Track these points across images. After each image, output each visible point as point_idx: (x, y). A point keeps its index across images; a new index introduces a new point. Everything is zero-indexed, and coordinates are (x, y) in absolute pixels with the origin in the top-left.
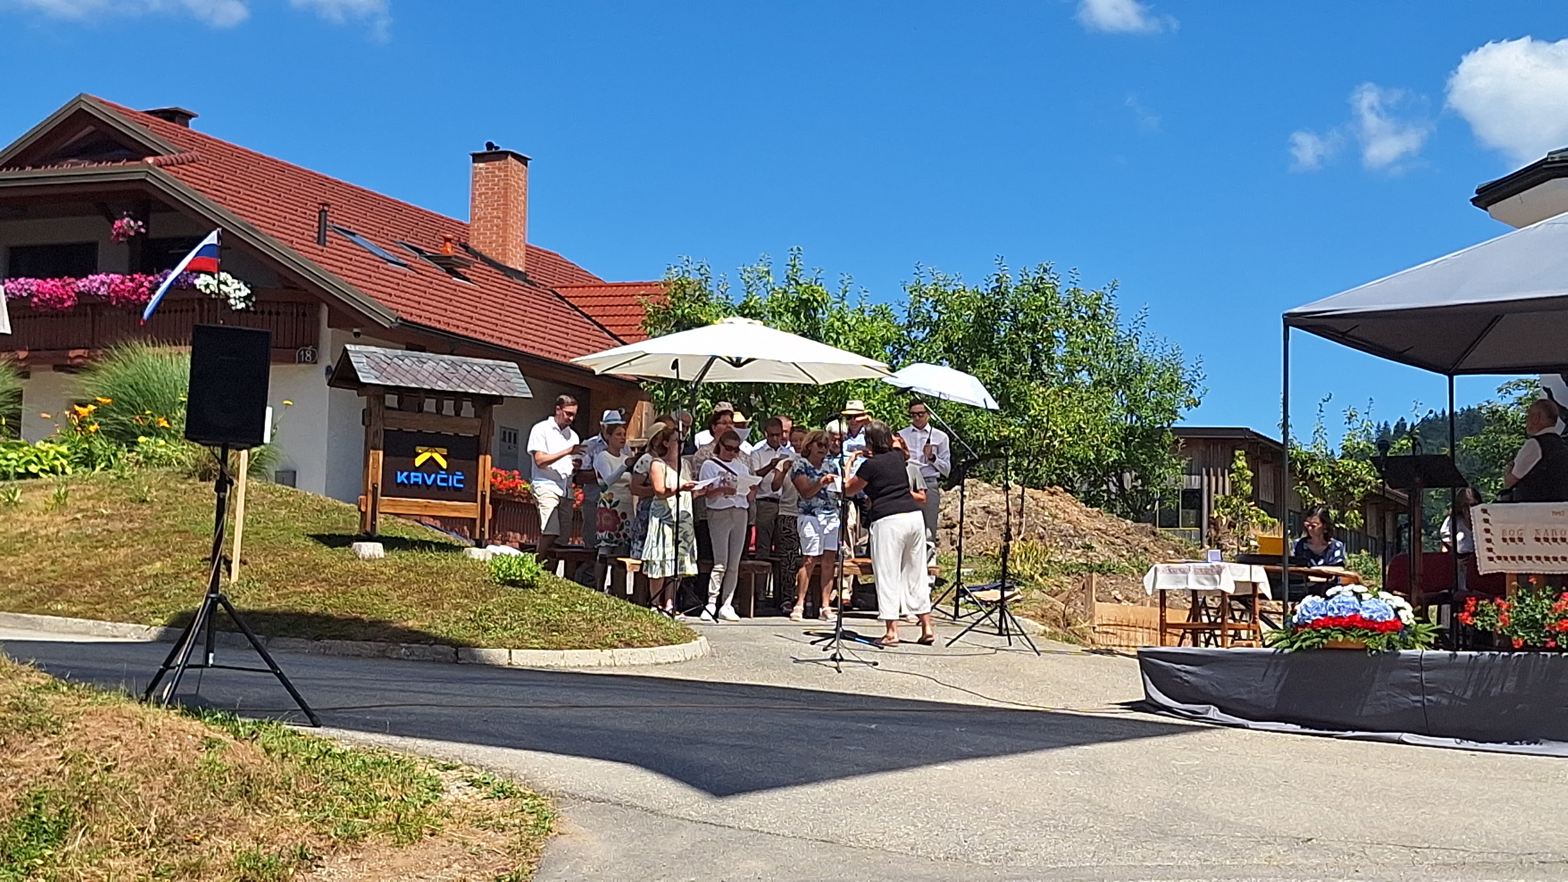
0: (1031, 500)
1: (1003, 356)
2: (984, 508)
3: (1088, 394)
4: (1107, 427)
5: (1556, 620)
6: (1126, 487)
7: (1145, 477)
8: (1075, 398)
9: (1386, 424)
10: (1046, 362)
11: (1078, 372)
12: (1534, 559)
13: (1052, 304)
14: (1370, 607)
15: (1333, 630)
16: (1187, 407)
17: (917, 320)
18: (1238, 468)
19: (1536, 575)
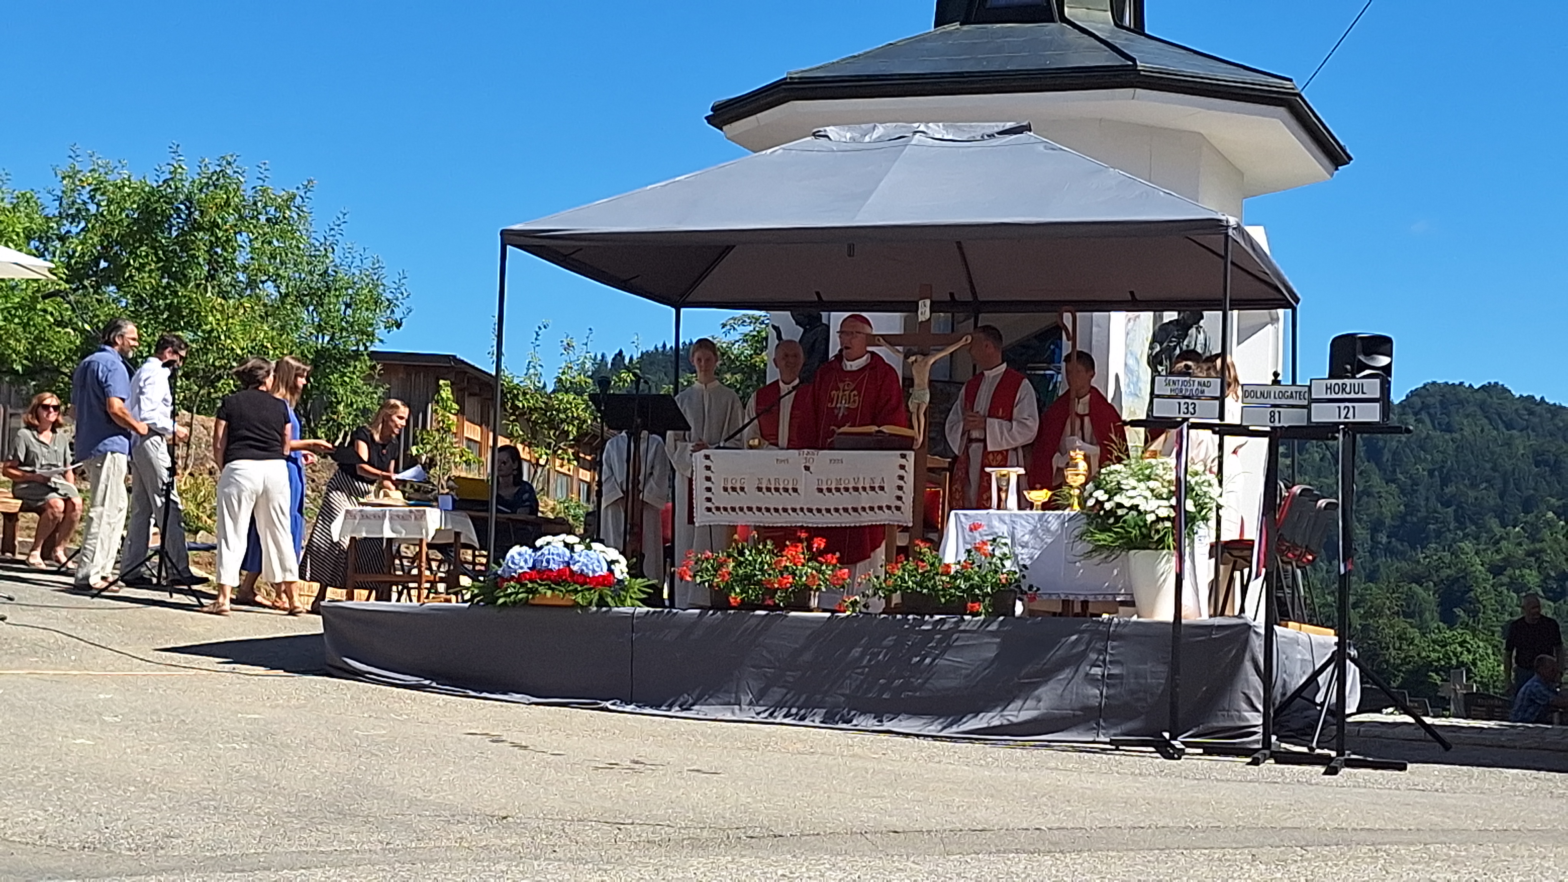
0: (202, 428)
3: (274, 309)
5: (776, 576)
8: (258, 312)
9: (603, 356)
10: (225, 270)
11: (263, 282)
12: (755, 511)
13: (235, 202)
14: (582, 559)
15: (540, 585)
16: (387, 328)
17: (70, 212)
18: (442, 399)
19: (757, 528)
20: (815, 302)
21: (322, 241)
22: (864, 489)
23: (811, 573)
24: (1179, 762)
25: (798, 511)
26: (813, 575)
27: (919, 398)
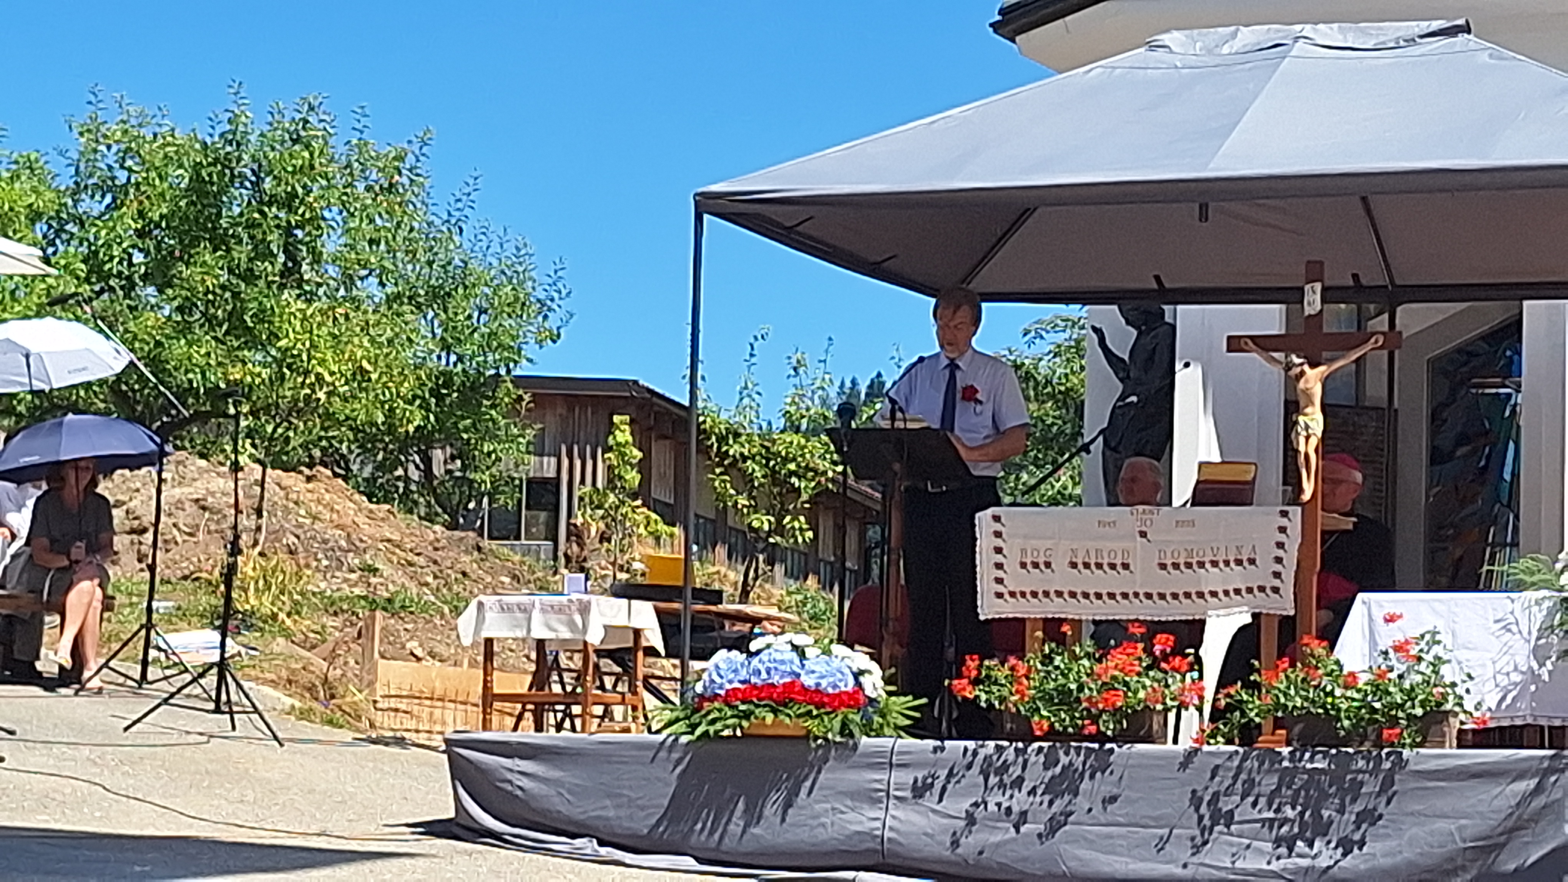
0: (277, 488)
1: (234, 246)
2: (197, 501)
3: (378, 316)
4: (406, 372)
5: (1099, 692)
6: (436, 471)
7: (465, 454)
8: (355, 321)
10: (307, 261)
11: (362, 279)
12: (1067, 596)
13: (321, 163)
14: (817, 668)
15: (758, 706)
16: (540, 343)
17: (90, 182)
18: (619, 444)
19: (1069, 622)
20: (1154, 290)
21: (445, 217)
22: (1227, 563)
23: (1151, 686)
25: (1131, 596)
26: (1154, 690)
27: (1307, 427)
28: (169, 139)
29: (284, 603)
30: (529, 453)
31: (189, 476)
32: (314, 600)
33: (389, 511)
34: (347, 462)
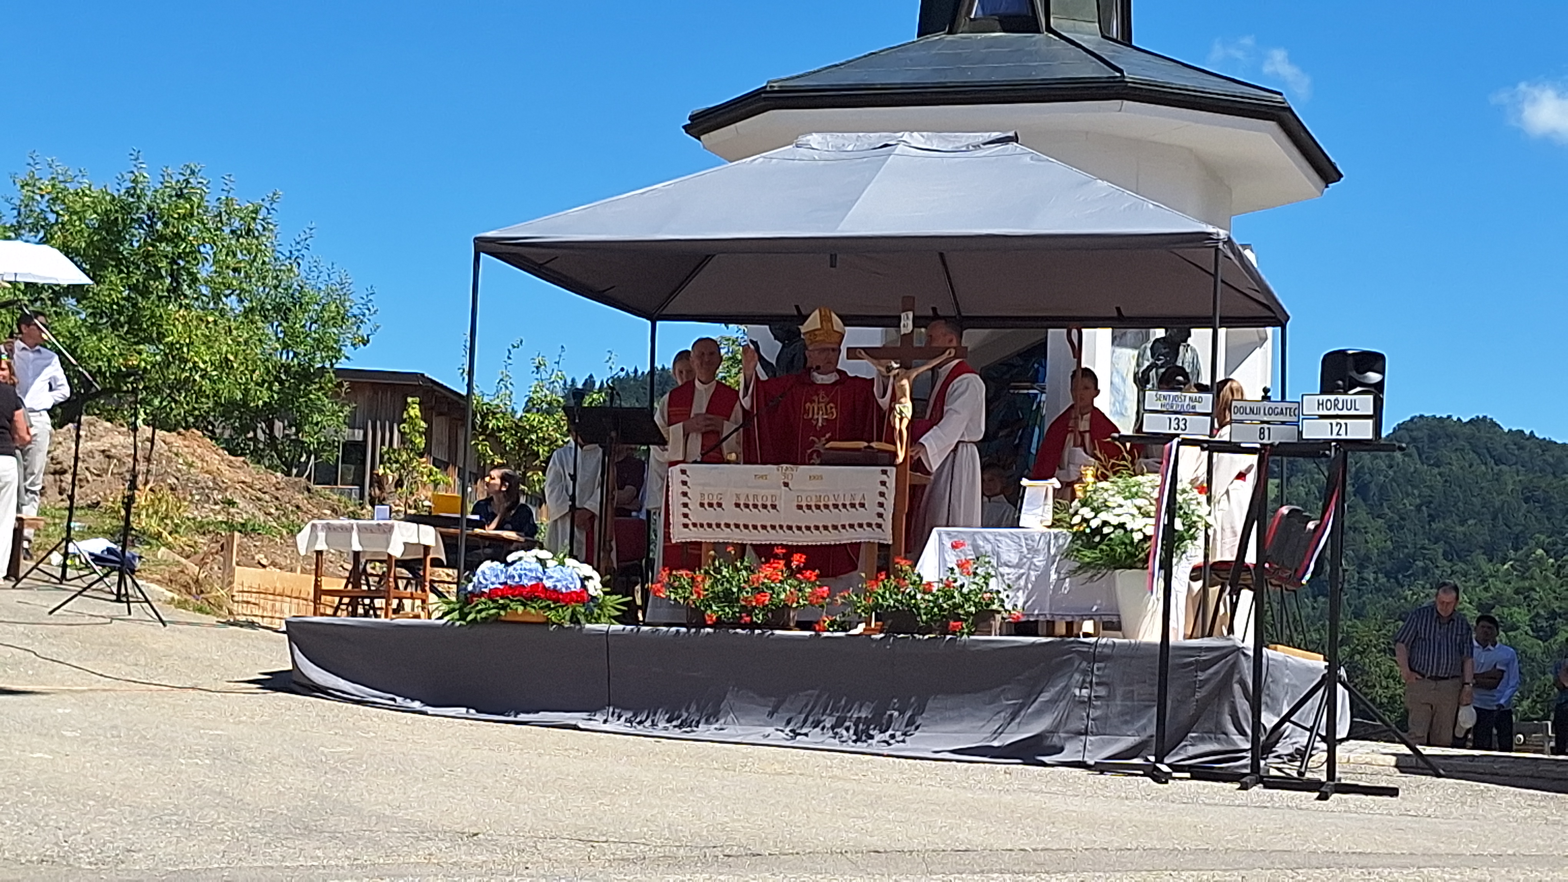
0: (163, 444)
2: (103, 451)
3: (238, 323)
4: (258, 363)
5: (753, 594)
6: (277, 435)
7: (299, 422)
8: (220, 325)
10: (187, 282)
11: (226, 296)
12: (733, 527)
13: (198, 213)
14: (555, 575)
15: (512, 601)
16: (353, 345)
17: (28, 221)
18: (410, 417)
19: (734, 545)
21: (288, 254)
22: (844, 506)
23: (789, 591)
24: (1165, 786)
25: (777, 528)
26: (791, 593)
27: (901, 412)
28: (87, 192)
29: (167, 525)
30: (345, 423)
31: (98, 433)
32: (188, 523)
33: (244, 462)
34: (213, 426)
